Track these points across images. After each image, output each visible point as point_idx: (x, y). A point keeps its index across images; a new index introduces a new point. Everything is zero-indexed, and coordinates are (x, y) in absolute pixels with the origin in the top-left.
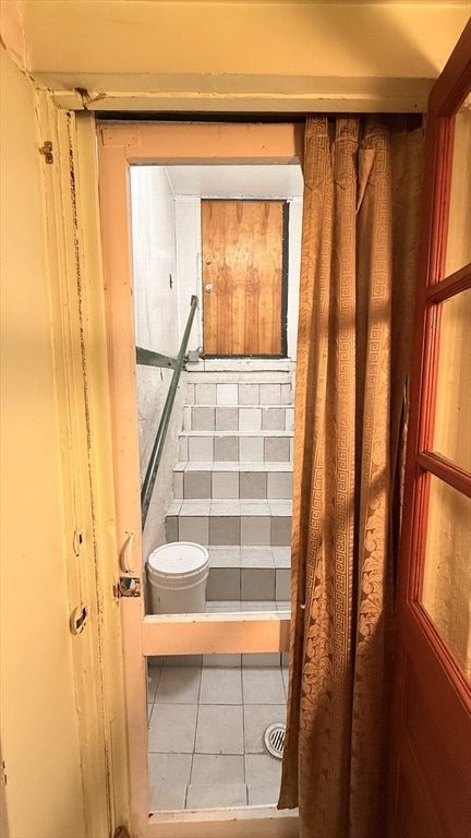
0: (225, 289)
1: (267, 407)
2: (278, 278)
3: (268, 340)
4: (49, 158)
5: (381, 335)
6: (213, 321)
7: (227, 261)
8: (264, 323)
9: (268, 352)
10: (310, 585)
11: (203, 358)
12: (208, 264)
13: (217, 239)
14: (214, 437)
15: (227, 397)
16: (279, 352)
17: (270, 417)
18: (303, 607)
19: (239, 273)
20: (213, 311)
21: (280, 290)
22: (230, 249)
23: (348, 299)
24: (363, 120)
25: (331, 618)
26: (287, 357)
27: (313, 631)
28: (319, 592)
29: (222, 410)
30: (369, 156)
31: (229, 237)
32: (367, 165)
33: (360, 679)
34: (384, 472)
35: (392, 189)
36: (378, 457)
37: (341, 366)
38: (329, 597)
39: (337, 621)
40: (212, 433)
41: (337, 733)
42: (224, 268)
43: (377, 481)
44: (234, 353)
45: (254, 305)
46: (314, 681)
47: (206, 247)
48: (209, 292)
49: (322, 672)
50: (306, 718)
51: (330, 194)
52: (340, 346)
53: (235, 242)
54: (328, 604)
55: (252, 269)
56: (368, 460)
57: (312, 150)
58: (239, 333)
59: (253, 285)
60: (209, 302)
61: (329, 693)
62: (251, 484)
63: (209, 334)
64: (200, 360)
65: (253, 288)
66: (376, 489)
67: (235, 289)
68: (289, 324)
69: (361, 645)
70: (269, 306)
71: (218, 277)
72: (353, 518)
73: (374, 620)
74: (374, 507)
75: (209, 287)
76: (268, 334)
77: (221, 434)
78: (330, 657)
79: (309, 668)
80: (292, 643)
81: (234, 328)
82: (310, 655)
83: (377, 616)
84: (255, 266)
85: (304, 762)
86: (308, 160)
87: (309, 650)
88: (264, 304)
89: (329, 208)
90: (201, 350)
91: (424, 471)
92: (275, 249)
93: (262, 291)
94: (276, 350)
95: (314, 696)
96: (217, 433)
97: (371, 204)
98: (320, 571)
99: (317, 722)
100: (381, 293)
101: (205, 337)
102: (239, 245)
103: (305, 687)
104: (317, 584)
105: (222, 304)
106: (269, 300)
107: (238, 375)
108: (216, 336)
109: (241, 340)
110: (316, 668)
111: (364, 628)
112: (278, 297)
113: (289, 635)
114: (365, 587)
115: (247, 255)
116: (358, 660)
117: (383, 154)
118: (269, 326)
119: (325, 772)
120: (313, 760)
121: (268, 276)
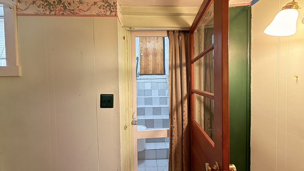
0: (147, 55)
1: (160, 89)
2: (162, 52)
3: (159, 70)
4: (124, 39)
5: (184, 69)
6: (143, 64)
7: (147, 47)
8: (158, 65)
9: (160, 73)
10: (173, 119)
11: (140, 75)
12: (142, 48)
13: (144, 41)
14: (145, 98)
15: (148, 86)
16: (163, 73)
17: (161, 92)
18: (172, 126)
19: (151, 50)
20: (143, 61)
21: (163, 55)
22: (148, 43)
23: (178, 62)
24: (179, 31)
25: (178, 127)
26: (165, 74)
27: (174, 129)
28: (175, 121)
29: (146, 90)
30: (180, 37)
31: (147, 40)
32: (180, 39)
33: (184, 138)
34: (187, 94)
35: (185, 42)
36: (185, 92)
37: (177, 74)
38: (177, 122)
39: (179, 127)
40: (144, 97)
41: (180, 153)
42: (146, 49)
43: (185, 97)
44: (150, 74)
45: (155, 60)
46: (175, 141)
47: (141, 43)
48: (142, 56)
49: (176, 139)
50: (173, 149)
51: (174, 43)
52: (177, 71)
53: (149, 42)
54: (177, 124)
55: (155, 49)
56: (183, 92)
57: (170, 36)
58: (151, 67)
59: (155, 54)
60: (142, 59)
61: (178, 144)
62: (156, 111)
63: (142, 68)
64: (139, 76)
65: (155, 55)
66: (185, 99)
67: (149, 55)
68: (165, 65)
69: (184, 131)
70: (160, 60)
71: (144, 51)
72: (181, 105)
73: (186, 125)
74: (185, 102)
75: (142, 54)
76: (160, 68)
77: (147, 97)
78: (178, 136)
79: (174, 138)
80: (170, 134)
81: (149, 66)
82: (174, 135)
83: (187, 124)
84: (155, 48)
85: (173, 160)
86: (170, 37)
87: (173, 134)
88: (158, 59)
89: (174, 46)
90: (139, 73)
91: (193, 93)
92: (161, 44)
93: (158, 55)
94: (162, 72)
95: (175, 144)
96: (145, 97)
97: (181, 45)
98: (175, 116)
99: (176, 150)
100: (184, 61)
101: (141, 69)
102: (150, 43)
103: (173, 142)
104: (174, 119)
105: (146, 59)
106: (159, 58)
107: (151, 80)
108: (144, 69)
109: (151, 70)
110: (175, 137)
111: (184, 127)
112: (162, 57)
113: (169, 132)
114: (184, 118)
115: (153, 45)
116: (183, 134)
117: (183, 37)
118: (160, 66)
119: (178, 162)
120: (175, 159)
121: (159, 51)
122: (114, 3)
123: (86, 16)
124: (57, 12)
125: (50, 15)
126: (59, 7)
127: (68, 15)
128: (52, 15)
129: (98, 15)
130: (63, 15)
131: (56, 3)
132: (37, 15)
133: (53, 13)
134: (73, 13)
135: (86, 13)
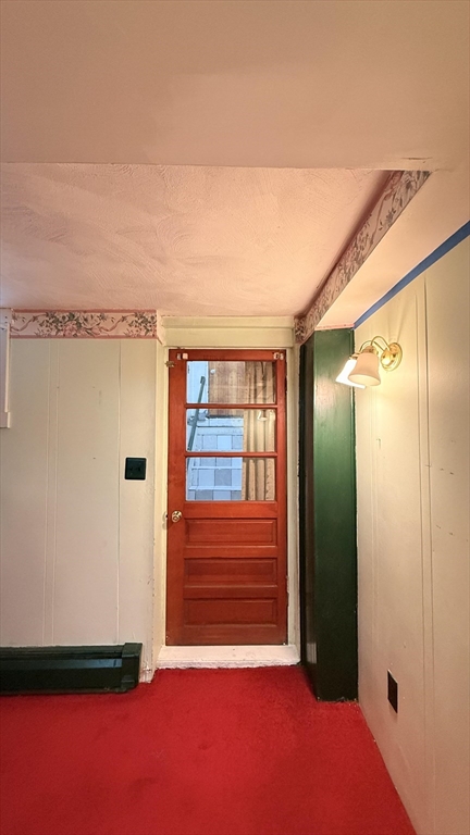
0: (224, 372)
6: (216, 393)
11: (208, 417)
20: (214, 387)
40: (214, 468)
48: (213, 374)
60: (212, 381)
64: (206, 418)
67: (230, 372)
75: (212, 371)
96: (217, 468)
105: (222, 382)
122: (153, 318)
123: (109, 337)
124: (67, 333)
125: (56, 336)
126: (71, 325)
127: (83, 337)
128: (60, 337)
129: (128, 336)
130: (75, 336)
131: (67, 319)
132: (38, 336)
133: (62, 333)
134: (91, 334)
135: (110, 333)
